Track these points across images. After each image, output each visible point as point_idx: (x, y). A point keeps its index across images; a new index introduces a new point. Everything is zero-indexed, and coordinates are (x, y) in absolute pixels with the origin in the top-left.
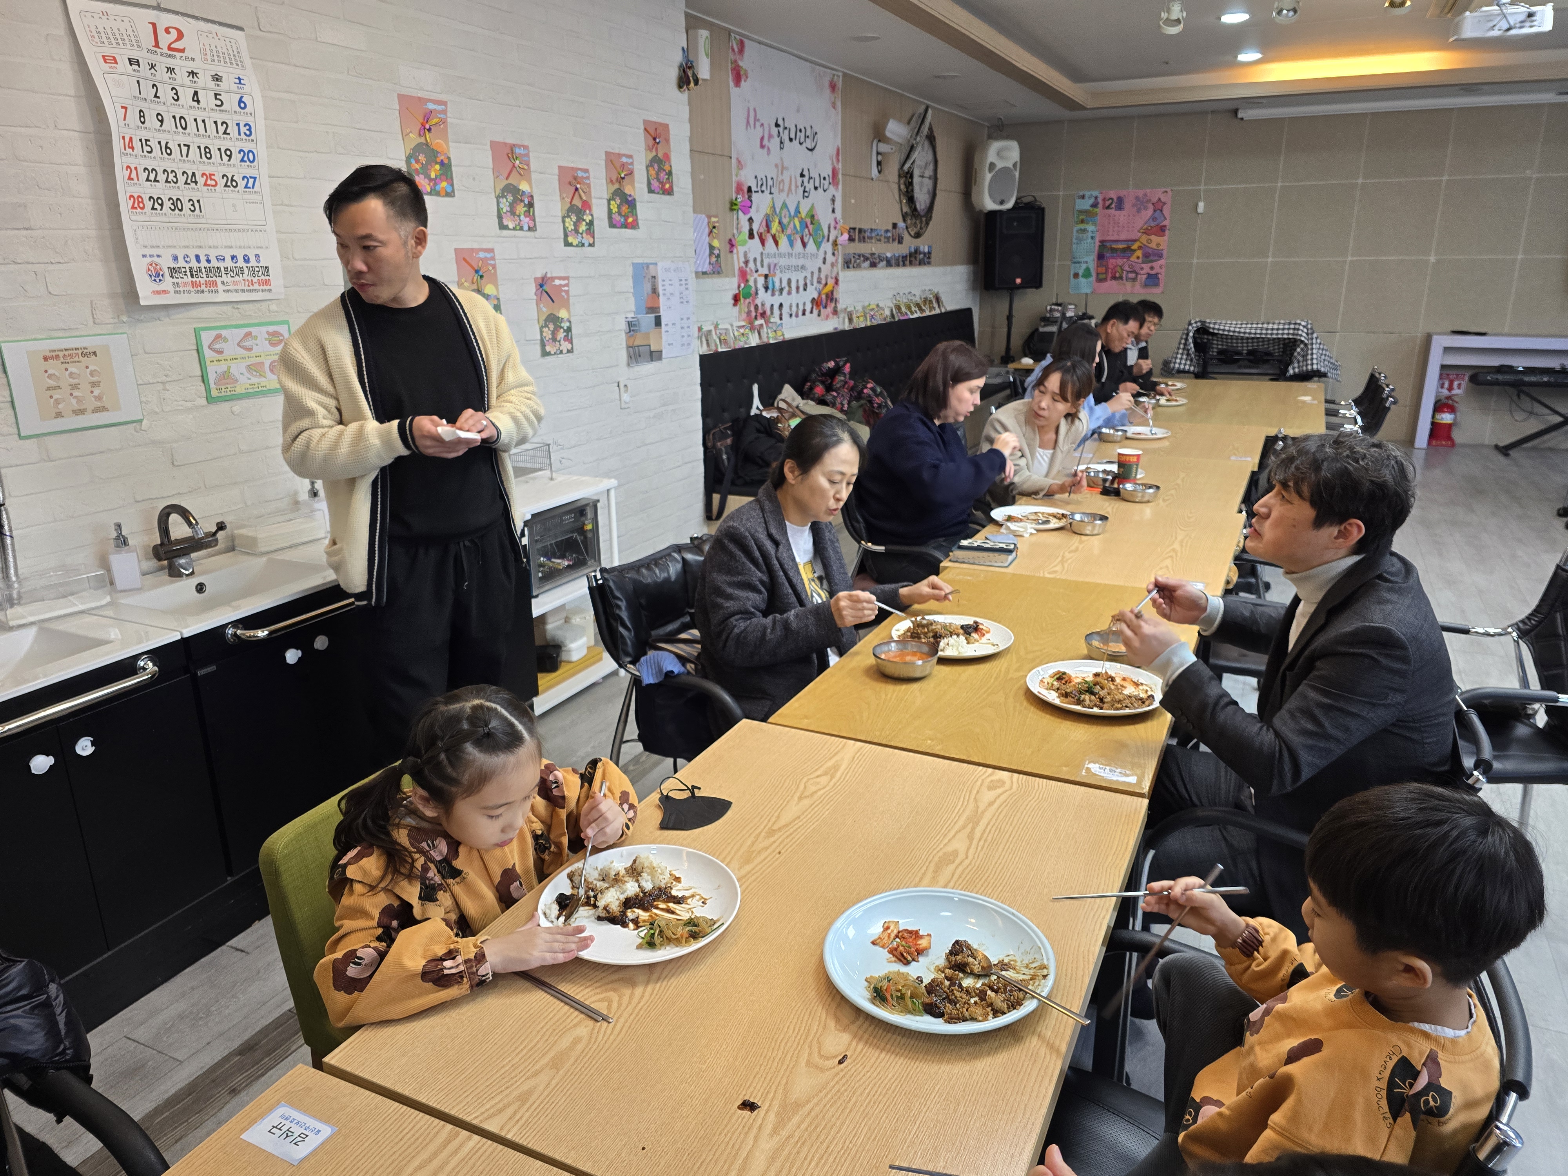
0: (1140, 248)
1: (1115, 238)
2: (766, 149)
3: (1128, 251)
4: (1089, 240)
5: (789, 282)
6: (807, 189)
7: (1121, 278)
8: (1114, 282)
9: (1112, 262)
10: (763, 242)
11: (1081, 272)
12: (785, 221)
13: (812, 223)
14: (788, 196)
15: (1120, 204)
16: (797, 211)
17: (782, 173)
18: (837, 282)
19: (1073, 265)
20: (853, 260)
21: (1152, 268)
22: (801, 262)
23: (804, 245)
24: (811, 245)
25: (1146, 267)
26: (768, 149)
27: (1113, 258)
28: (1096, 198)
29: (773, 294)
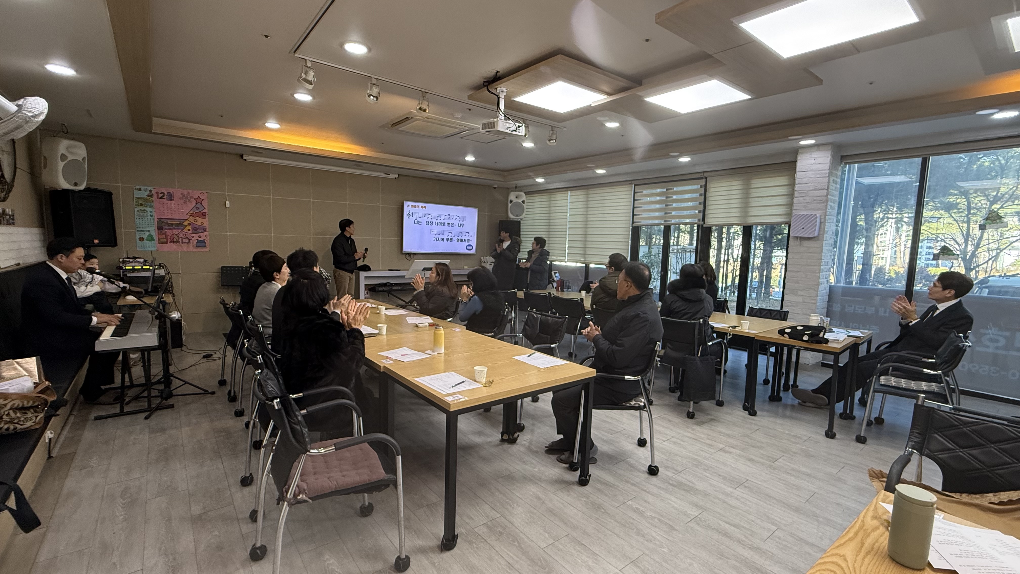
0: (189, 224)
1: (170, 217)
3: (180, 225)
4: (149, 217)
7: (178, 242)
8: (174, 246)
9: (169, 233)
11: (145, 237)
15: (170, 197)
19: (138, 233)
21: (200, 237)
25: (196, 237)
27: (170, 229)
28: (151, 191)
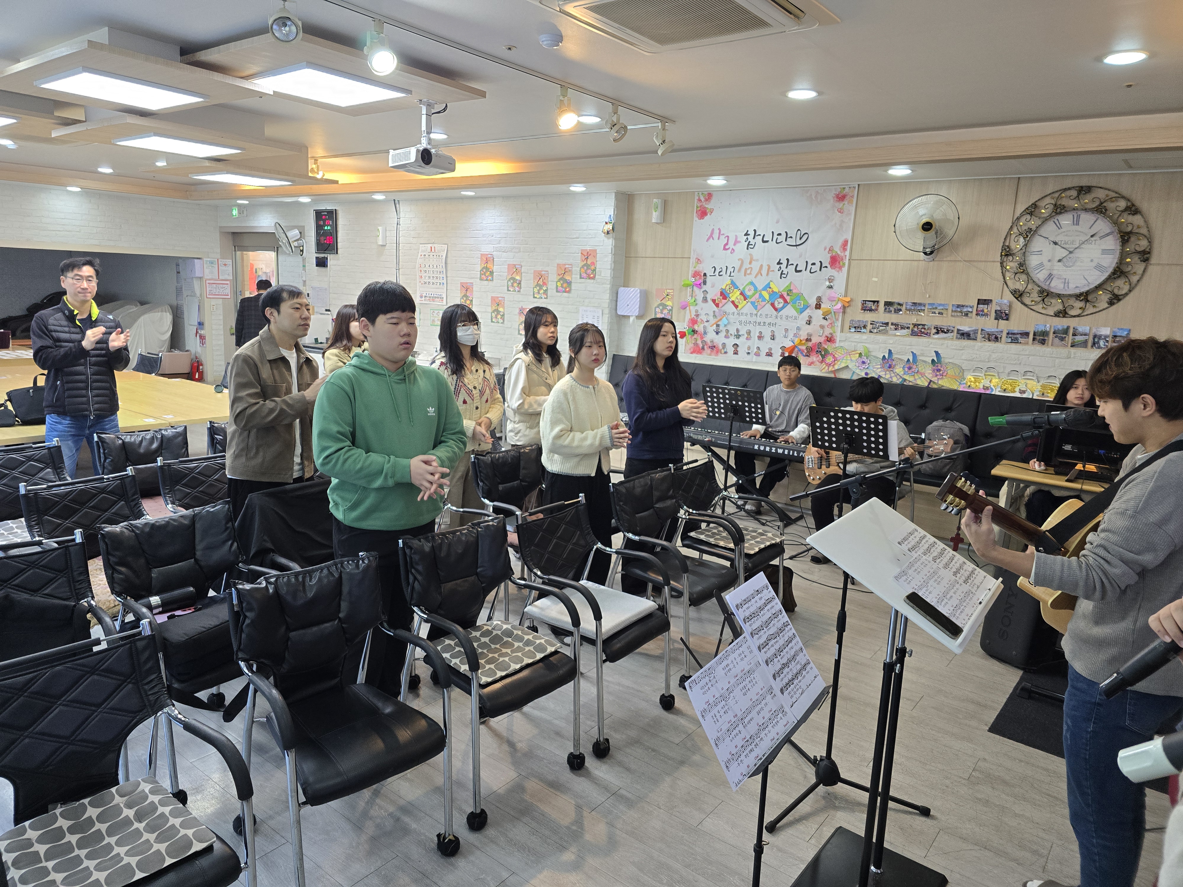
2: (729, 251)
5: (749, 333)
6: (785, 272)
10: (717, 305)
12: (748, 293)
13: (788, 295)
14: (755, 277)
16: (768, 286)
17: (750, 263)
18: (830, 340)
20: (869, 327)
22: (768, 321)
23: (776, 309)
24: (789, 310)
26: (733, 249)
29: (726, 337)
